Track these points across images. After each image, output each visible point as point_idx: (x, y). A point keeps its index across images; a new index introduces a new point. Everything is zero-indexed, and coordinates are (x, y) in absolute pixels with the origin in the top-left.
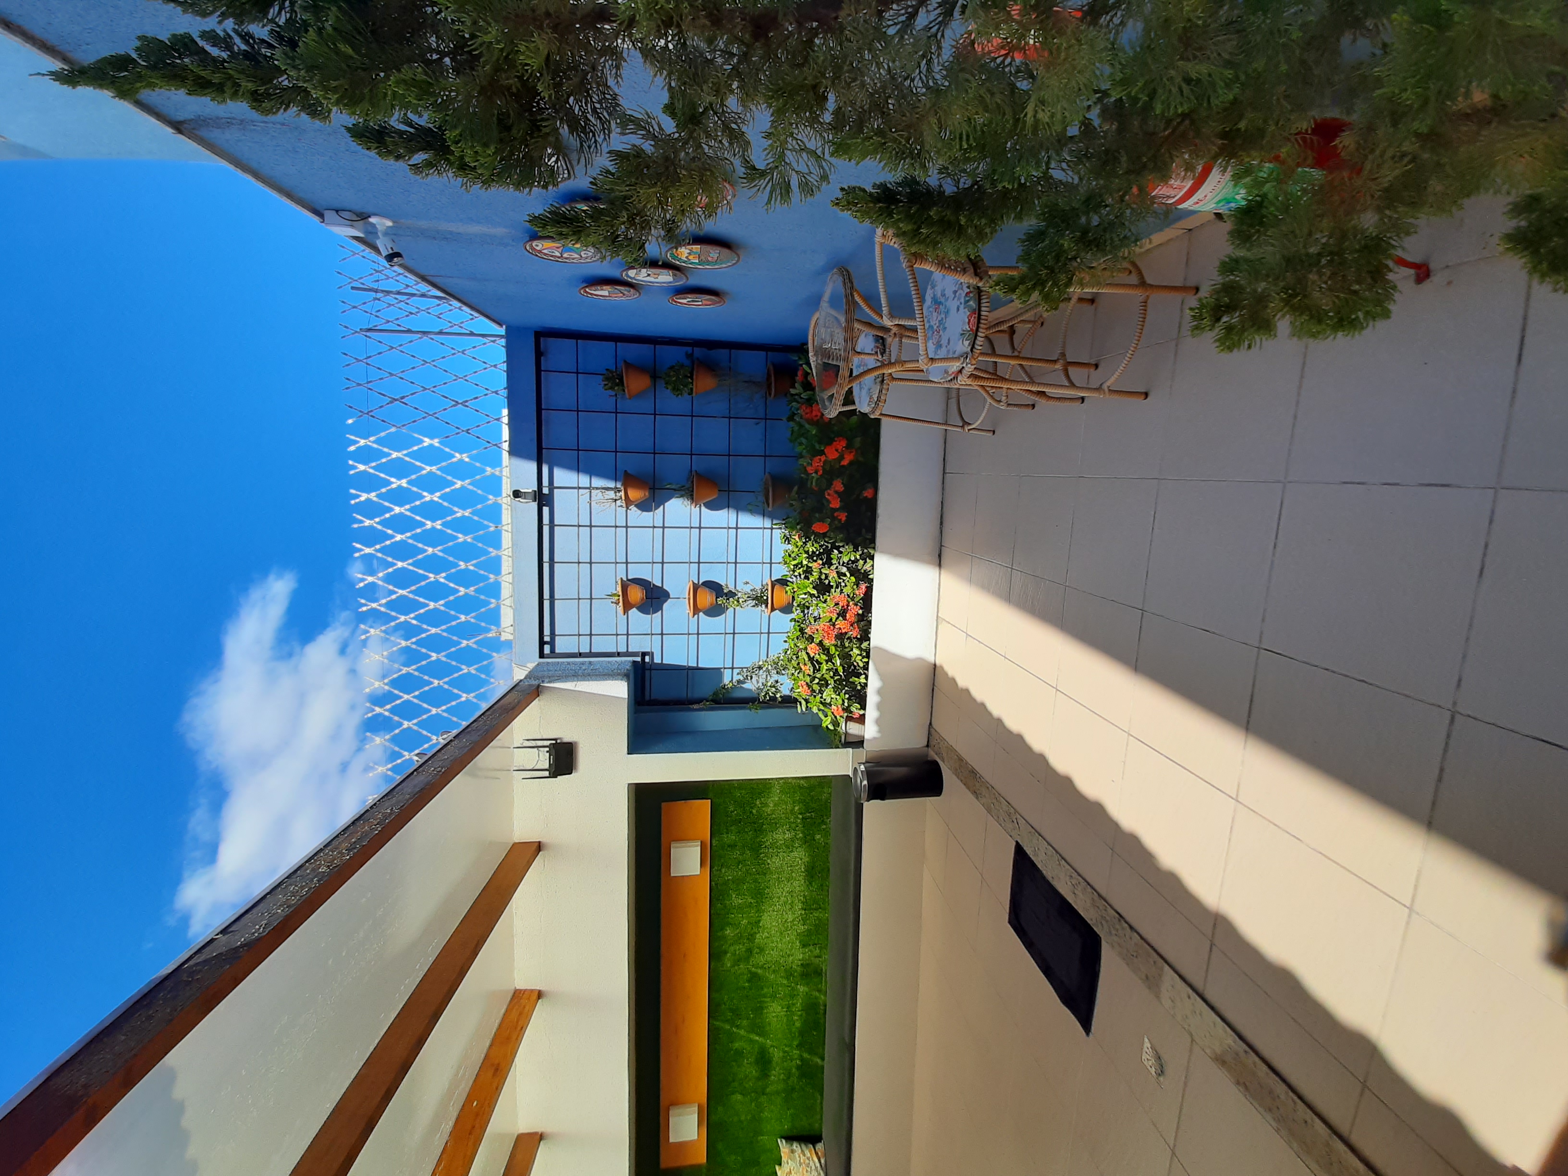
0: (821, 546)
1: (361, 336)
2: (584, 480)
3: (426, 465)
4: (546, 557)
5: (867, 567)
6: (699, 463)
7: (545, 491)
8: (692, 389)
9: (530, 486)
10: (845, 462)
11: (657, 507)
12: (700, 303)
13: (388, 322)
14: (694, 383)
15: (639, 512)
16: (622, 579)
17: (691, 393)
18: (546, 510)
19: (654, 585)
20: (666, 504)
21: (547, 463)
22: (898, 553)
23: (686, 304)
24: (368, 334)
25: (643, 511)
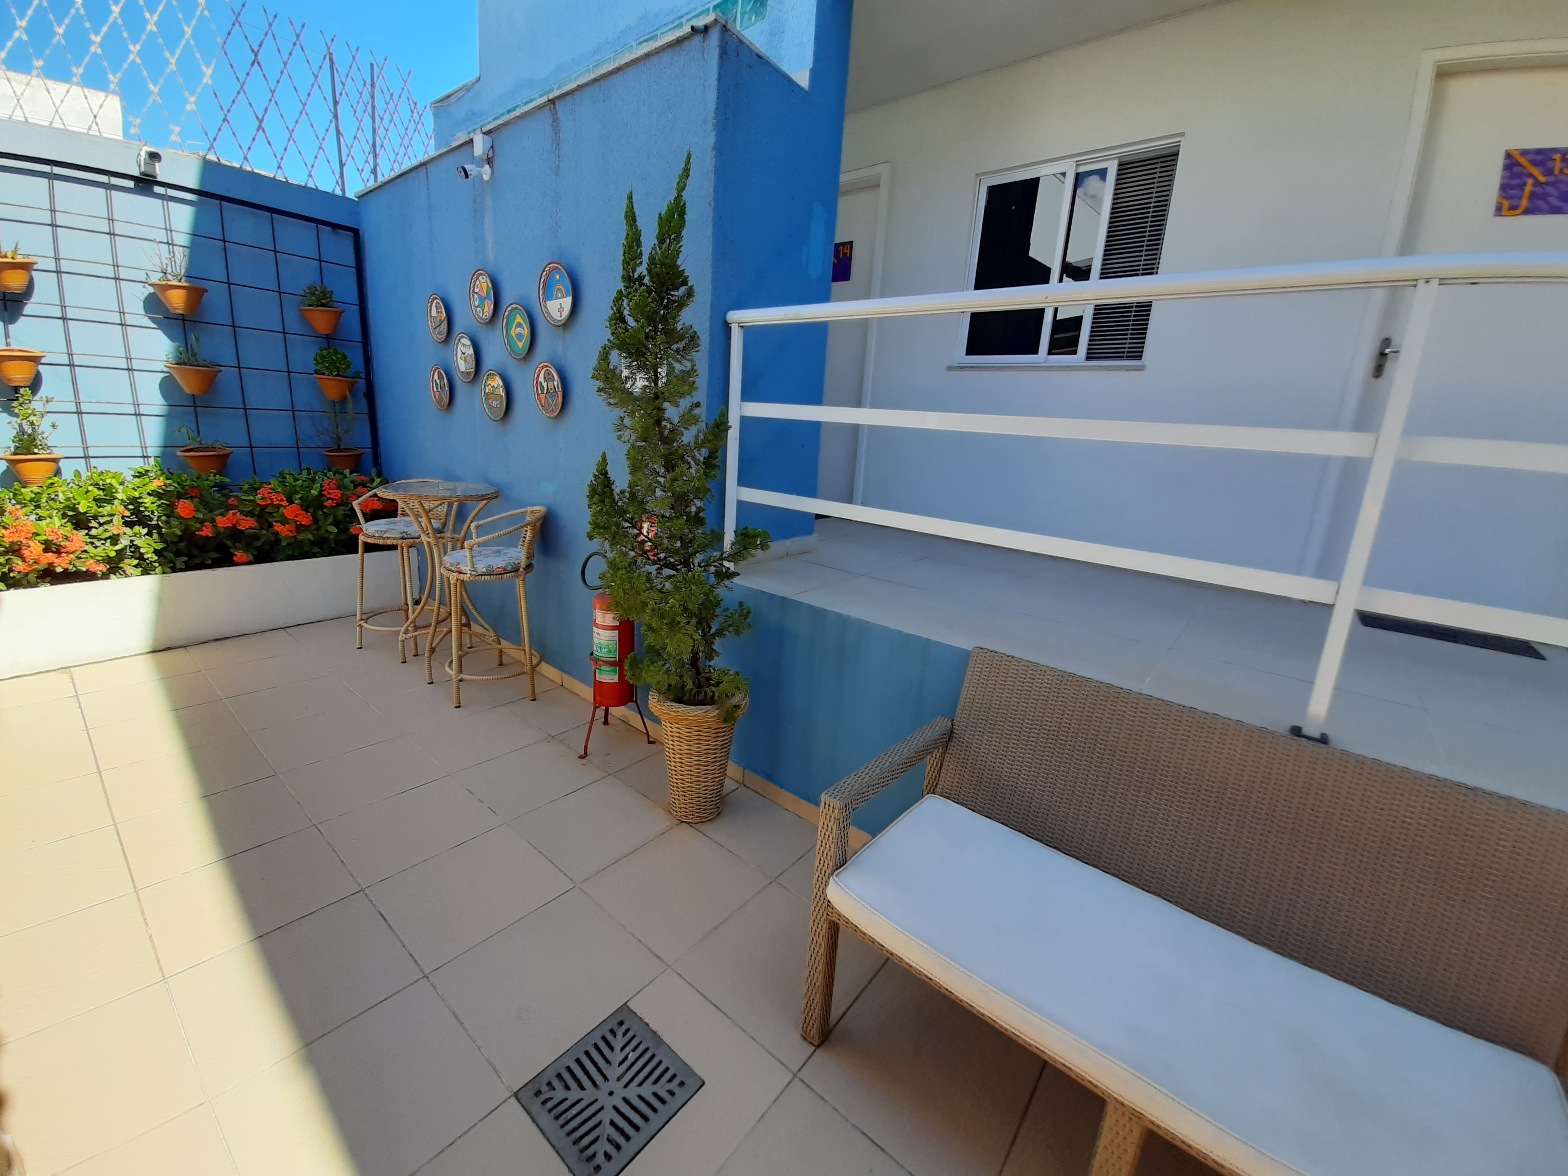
0: (153, 513)
1: (325, 52)
2: (182, 239)
3: (177, 59)
4: (58, 170)
5: (130, 570)
6: (228, 376)
7: (158, 189)
8: (324, 374)
9: (162, 172)
10: (278, 527)
11: (153, 320)
12: (435, 390)
13: (343, 84)
14: (331, 377)
15: (143, 298)
16: (36, 263)
17: (317, 372)
18: (130, 184)
19: (26, 303)
20: (160, 332)
21: (199, 200)
22: (162, 601)
23: (433, 378)
24: (328, 59)
25: (144, 302)
